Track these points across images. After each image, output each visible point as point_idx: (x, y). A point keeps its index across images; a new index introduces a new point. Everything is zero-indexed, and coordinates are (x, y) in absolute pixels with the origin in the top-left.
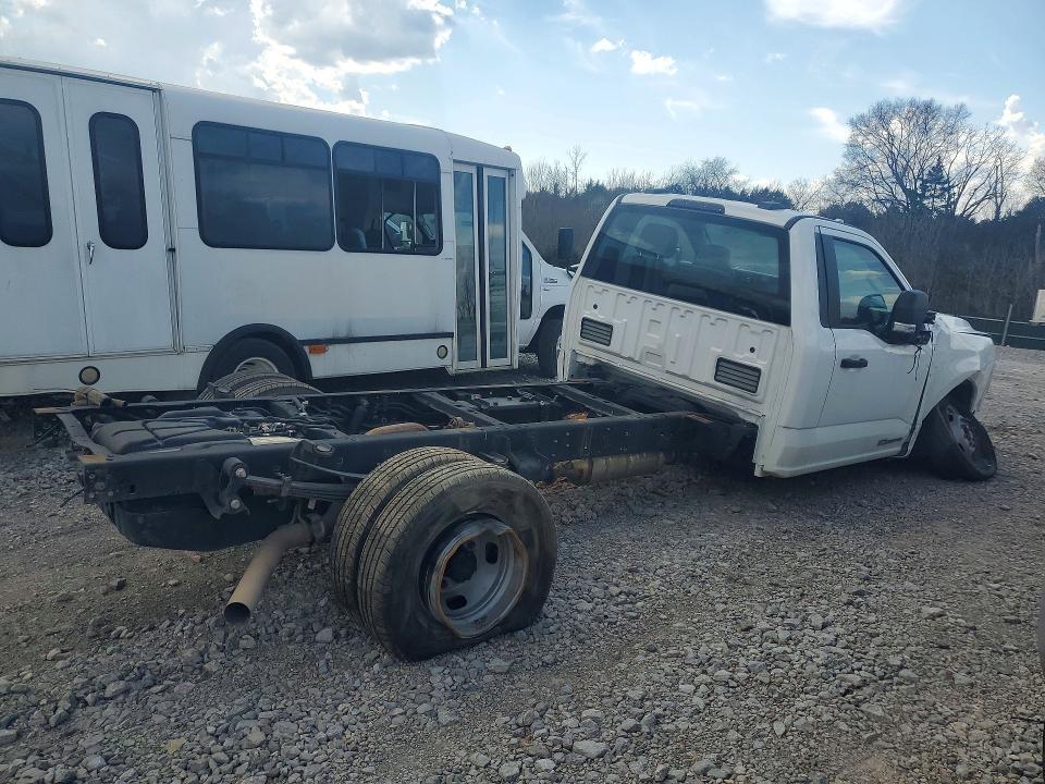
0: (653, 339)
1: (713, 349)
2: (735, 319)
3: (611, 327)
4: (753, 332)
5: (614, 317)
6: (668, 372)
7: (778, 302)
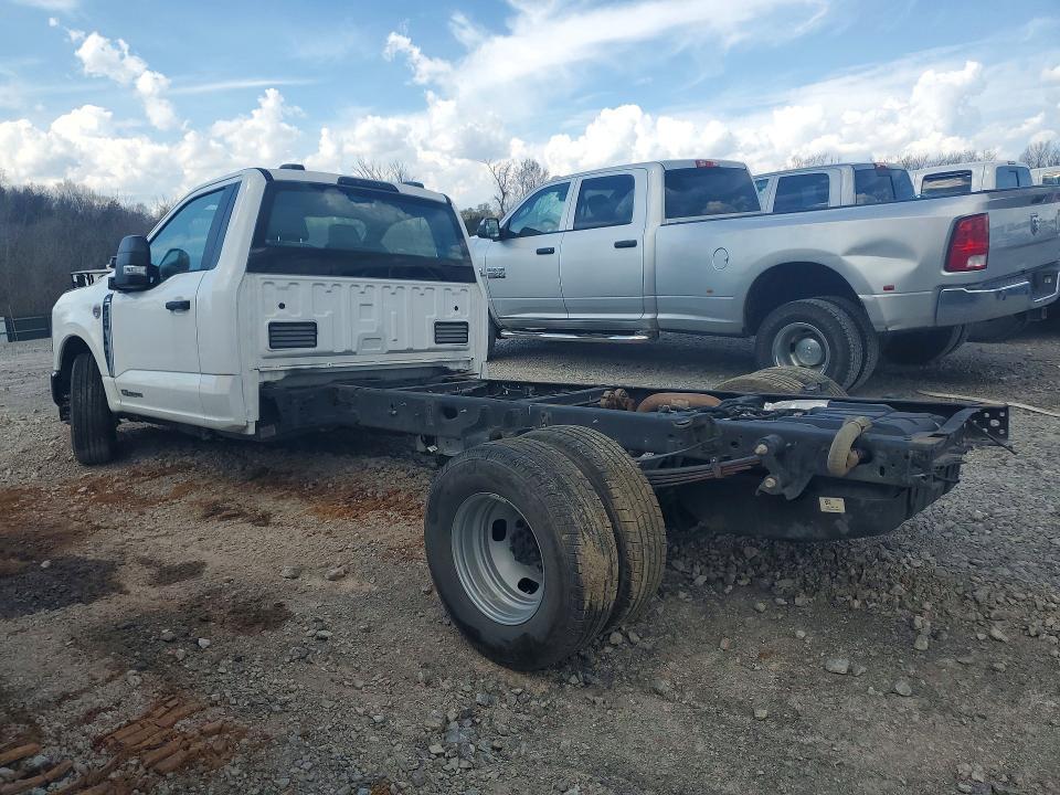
0: (369, 323)
1: (427, 317)
2: (439, 286)
3: (315, 324)
4: (454, 294)
5: (314, 312)
6: (387, 353)
7: (467, 265)
